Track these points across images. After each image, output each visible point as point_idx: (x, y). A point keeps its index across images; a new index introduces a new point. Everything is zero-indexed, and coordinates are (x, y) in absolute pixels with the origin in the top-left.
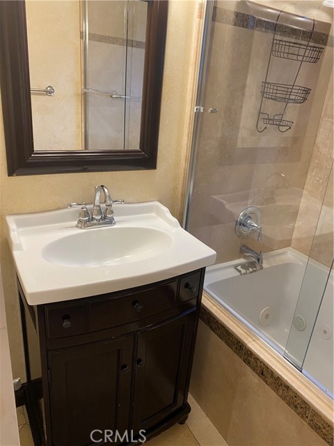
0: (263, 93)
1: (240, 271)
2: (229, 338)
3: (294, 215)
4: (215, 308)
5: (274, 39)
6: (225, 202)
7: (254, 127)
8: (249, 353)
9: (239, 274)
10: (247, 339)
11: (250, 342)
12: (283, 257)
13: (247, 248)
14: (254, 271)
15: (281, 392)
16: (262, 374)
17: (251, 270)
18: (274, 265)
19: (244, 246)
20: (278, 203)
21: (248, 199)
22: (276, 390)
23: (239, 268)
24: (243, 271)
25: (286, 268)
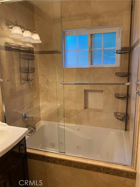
0: (20, 71)
1: (29, 135)
2: (39, 158)
3: (39, 109)
4: (29, 150)
5: (20, 54)
6: (18, 111)
7: (20, 83)
8: (48, 158)
9: (29, 136)
10: (46, 154)
11: (47, 154)
12: (40, 125)
13: (28, 126)
14: (34, 133)
15: (62, 163)
16: (55, 162)
17: (32, 133)
18: (39, 128)
19: (27, 125)
20: (34, 107)
21: (24, 108)
22: (61, 164)
23: (28, 134)
24: (30, 135)
25: (43, 128)
